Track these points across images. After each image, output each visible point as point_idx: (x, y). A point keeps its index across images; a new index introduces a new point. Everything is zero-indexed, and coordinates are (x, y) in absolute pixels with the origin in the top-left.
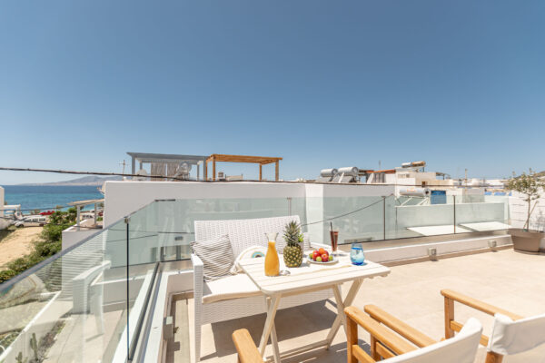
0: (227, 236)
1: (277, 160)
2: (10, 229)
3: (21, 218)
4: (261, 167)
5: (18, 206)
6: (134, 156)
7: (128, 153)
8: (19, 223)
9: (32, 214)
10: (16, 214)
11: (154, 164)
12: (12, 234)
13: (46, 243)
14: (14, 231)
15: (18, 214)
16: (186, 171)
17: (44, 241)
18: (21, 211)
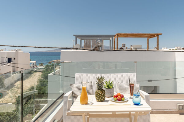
0: (91, 82)
1: (158, 35)
2: (32, 72)
3: (36, 67)
4: (148, 40)
5: (35, 61)
6: (77, 36)
7: (74, 35)
8: (35, 70)
9: (40, 66)
10: (34, 65)
11: (86, 40)
12: (33, 74)
13: (43, 80)
14: (33, 73)
15: (35, 66)
16: (99, 44)
17: (43, 79)
18: (36, 64)
